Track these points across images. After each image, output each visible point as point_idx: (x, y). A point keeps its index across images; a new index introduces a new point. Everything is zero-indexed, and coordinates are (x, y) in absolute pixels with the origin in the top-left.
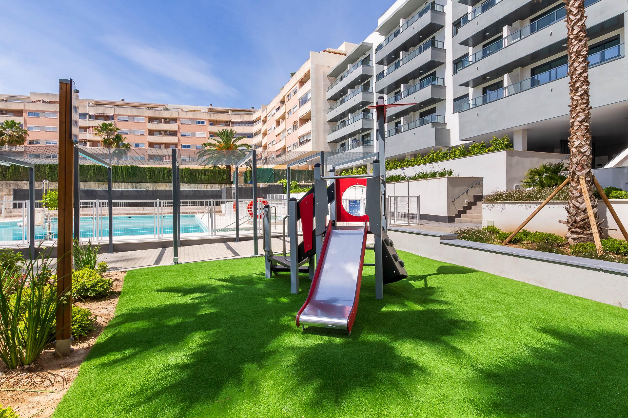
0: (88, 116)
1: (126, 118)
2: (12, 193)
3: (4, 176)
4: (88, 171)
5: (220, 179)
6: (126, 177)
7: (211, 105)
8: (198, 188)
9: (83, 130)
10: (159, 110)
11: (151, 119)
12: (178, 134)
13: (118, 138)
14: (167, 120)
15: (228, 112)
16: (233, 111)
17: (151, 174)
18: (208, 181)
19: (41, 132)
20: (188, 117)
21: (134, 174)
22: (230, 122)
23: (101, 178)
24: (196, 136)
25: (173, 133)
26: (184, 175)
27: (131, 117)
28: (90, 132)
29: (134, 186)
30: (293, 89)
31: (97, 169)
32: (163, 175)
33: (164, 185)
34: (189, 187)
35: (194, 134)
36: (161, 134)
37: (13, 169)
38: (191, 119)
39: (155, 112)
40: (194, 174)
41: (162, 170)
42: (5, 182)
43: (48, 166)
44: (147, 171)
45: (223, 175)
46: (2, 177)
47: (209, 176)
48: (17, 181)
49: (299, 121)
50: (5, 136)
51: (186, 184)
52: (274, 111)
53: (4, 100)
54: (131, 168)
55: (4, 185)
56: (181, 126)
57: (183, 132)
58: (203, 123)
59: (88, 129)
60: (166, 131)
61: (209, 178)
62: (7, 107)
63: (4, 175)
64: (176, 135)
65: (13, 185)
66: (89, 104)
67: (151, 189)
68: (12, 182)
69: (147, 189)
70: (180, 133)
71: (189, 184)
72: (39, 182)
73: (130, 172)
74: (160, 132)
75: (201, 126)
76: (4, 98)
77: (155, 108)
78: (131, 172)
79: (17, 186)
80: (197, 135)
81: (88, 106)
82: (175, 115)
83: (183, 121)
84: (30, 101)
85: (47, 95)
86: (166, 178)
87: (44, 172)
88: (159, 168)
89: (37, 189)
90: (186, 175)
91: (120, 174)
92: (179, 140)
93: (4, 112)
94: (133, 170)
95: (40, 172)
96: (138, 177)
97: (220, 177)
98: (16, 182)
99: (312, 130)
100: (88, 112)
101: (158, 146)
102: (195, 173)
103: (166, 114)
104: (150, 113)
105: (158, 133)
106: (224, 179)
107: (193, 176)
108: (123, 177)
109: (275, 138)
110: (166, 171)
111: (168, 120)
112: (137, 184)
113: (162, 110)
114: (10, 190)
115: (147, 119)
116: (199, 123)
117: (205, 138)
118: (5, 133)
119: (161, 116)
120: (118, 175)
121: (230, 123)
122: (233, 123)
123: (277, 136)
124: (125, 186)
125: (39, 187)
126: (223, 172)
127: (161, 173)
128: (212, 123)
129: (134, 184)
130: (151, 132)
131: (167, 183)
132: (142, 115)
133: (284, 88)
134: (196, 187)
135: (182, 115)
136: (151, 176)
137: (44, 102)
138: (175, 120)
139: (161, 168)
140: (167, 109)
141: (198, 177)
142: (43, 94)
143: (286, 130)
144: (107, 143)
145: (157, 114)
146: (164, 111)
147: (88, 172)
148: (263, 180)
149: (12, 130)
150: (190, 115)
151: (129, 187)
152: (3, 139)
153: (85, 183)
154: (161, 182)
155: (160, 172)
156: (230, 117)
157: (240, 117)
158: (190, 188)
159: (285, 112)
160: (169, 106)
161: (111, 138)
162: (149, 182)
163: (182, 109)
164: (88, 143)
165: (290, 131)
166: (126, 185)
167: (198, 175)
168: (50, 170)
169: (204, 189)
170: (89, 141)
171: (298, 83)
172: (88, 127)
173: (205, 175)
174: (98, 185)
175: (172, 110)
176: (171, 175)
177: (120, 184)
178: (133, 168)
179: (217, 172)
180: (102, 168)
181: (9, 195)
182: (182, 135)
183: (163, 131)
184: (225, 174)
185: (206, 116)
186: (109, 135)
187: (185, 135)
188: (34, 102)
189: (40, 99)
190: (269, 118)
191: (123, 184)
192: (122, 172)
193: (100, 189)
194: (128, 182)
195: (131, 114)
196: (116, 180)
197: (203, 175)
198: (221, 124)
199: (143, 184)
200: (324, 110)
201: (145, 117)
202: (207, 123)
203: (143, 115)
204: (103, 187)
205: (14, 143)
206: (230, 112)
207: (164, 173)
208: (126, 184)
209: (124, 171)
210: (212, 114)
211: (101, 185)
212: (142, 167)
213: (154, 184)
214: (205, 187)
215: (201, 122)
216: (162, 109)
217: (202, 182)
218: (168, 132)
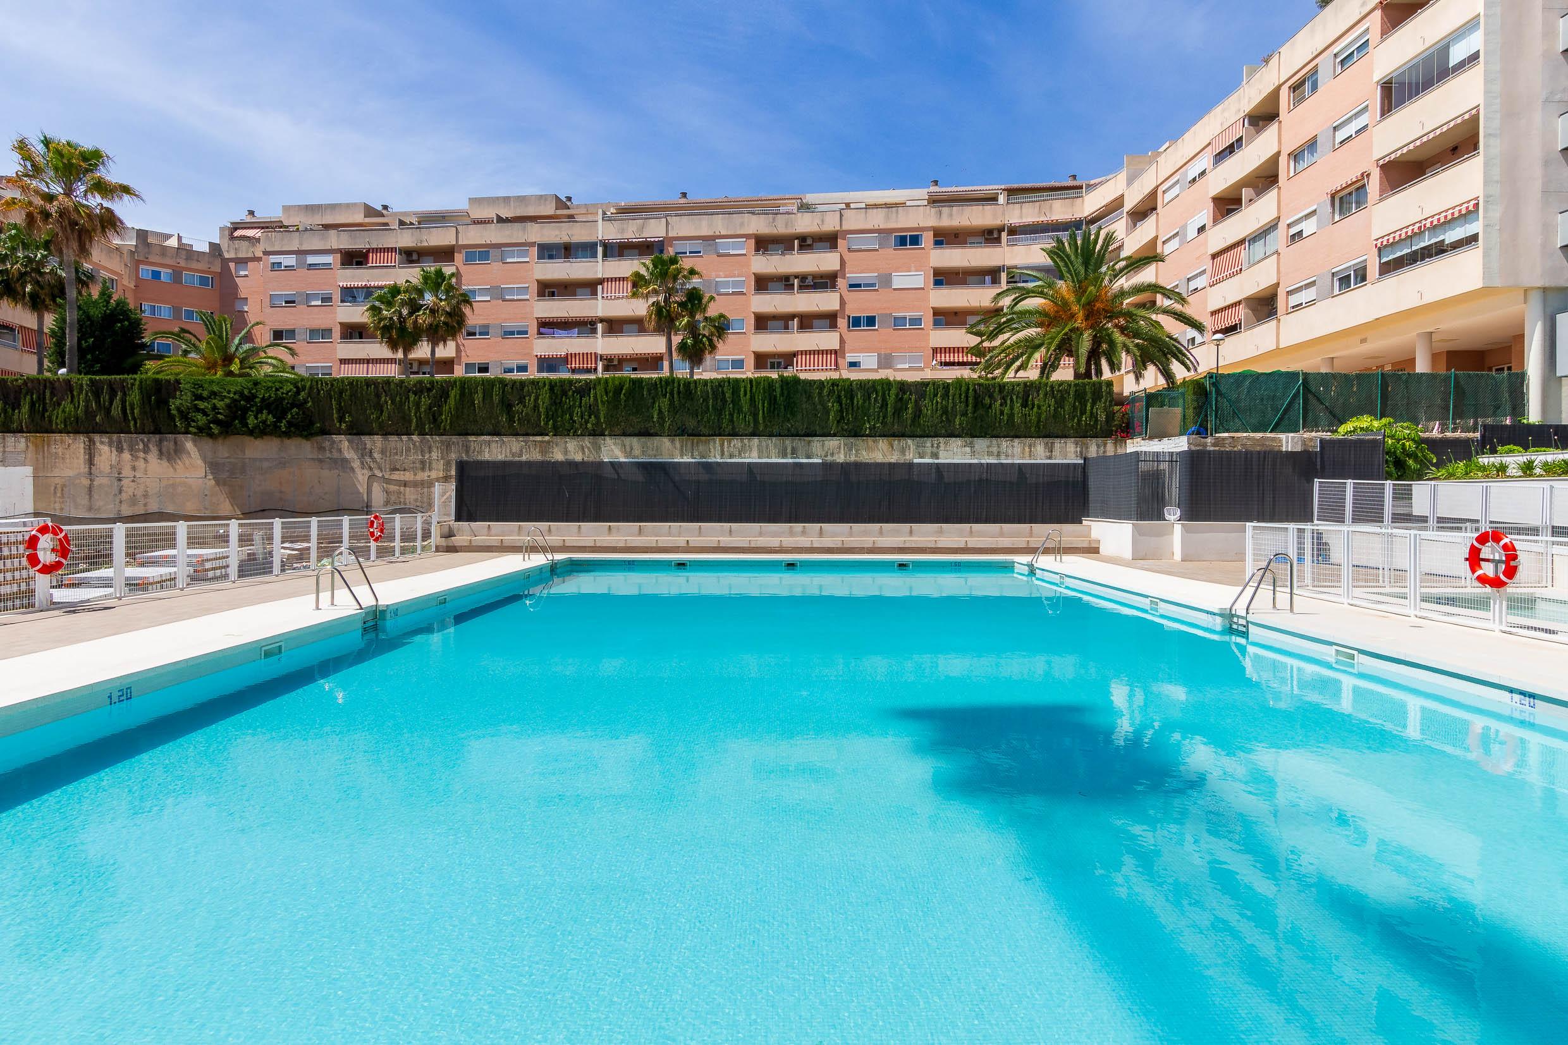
0: (600, 250)
1: (696, 245)
2: (453, 473)
3: (435, 420)
4: (653, 398)
5: (1079, 421)
6: (764, 418)
7: (936, 183)
8: (999, 455)
9: (588, 290)
10: (788, 213)
11: (763, 244)
12: (840, 282)
13: (694, 300)
14: (807, 242)
15: (993, 199)
16: (1011, 192)
17: (841, 405)
18: (1038, 426)
19: (494, 302)
20: (869, 226)
21: (791, 407)
22: (1001, 230)
23: (691, 423)
24: (894, 287)
25: (824, 281)
26: (950, 405)
27: (710, 239)
28: (605, 295)
29: (789, 450)
30: (1336, 49)
31: (679, 392)
32: (882, 406)
33: (883, 443)
34: (968, 449)
35: (886, 280)
36: (789, 287)
37: (458, 397)
38: (879, 231)
39: (774, 219)
40: (987, 401)
41: (879, 388)
42: (437, 438)
43: (545, 384)
44: (831, 392)
45: (1093, 404)
46: (429, 423)
47: (1039, 407)
48: (467, 434)
49: (1376, 174)
50: (421, 312)
51: (959, 442)
52: (1205, 162)
53: (413, 224)
54: (782, 387)
55: (435, 450)
56: (848, 257)
57: (853, 275)
58: (915, 240)
59: (600, 287)
60: (803, 278)
61: (1039, 415)
62: (421, 242)
63: (434, 416)
64: (834, 286)
65: (458, 449)
66: (604, 213)
67: (840, 458)
68: (454, 439)
69: (829, 459)
70: (844, 277)
71: (968, 440)
72: (521, 439)
73: (775, 397)
74: (785, 282)
75: (909, 252)
76: (414, 220)
77: (769, 208)
78: (780, 399)
79: (467, 452)
80: (898, 282)
81: (600, 221)
82: (830, 225)
83: (856, 241)
84: (469, 222)
85: (506, 200)
86: (889, 420)
87: (535, 406)
88: (869, 381)
89: (517, 459)
90: (960, 407)
91: (745, 408)
92: (843, 302)
93: (415, 257)
94: (786, 393)
95: (524, 406)
96: (799, 417)
97: (1083, 412)
98: (463, 438)
99: (1487, 197)
100: (600, 238)
101: (781, 323)
102: (991, 396)
103: (805, 224)
104: (759, 225)
105: (782, 284)
106: (1096, 420)
107: (981, 412)
108: (755, 415)
109: (1207, 264)
110: (893, 391)
111: (809, 242)
112: (799, 443)
113: (795, 211)
114: (448, 464)
115: (752, 242)
116: (902, 241)
117: (923, 289)
118: (422, 306)
119: (791, 230)
120: (740, 411)
121: (1004, 235)
122: (1013, 231)
123: (1214, 256)
124: (759, 449)
125: (521, 455)
126: (1093, 393)
127: (876, 399)
128: (945, 237)
129: (788, 442)
130: (763, 283)
131: (894, 435)
132: (739, 232)
133: (1274, 61)
134: (995, 450)
135: (853, 221)
136: (841, 411)
137: (500, 220)
138: (830, 240)
139: (874, 381)
140: (805, 207)
141: (1002, 413)
142: (498, 198)
143: (1282, 226)
144: (664, 320)
145: (780, 227)
146: (799, 215)
147: (654, 403)
148: (1254, 421)
149: (437, 296)
150: (877, 219)
151: (774, 451)
152: (416, 319)
153: (643, 439)
154: (874, 434)
155: (869, 398)
156: (1003, 214)
157: (1037, 210)
158: (973, 453)
159: (1278, 154)
160: (810, 198)
161: (676, 302)
162: (835, 435)
163: (848, 205)
164: (600, 326)
165: (1308, 227)
166: (764, 444)
167: (1001, 405)
168: (551, 398)
169: (1023, 458)
170: (602, 320)
171: (1378, 13)
172: (601, 281)
173: (1025, 405)
174: (682, 446)
175: (821, 208)
176: (907, 408)
177: (746, 441)
178: (787, 384)
179: (1072, 393)
180: (692, 386)
181: (446, 479)
182: (851, 286)
183: (796, 277)
184: (1100, 398)
185: (926, 219)
186: (670, 292)
187: (859, 285)
188: (477, 222)
189: (489, 213)
190: (1169, 196)
191: (756, 441)
192: (752, 399)
193: (687, 459)
194: (771, 435)
195: (710, 233)
196: (733, 428)
197: (1017, 405)
198: (970, 240)
199: (816, 444)
200: (1547, 101)
201: (747, 236)
202: (927, 239)
203: (742, 232)
204: (696, 453)
205: (441, 332)
206: (1002, 199)
207: (884, 400)
208: (766, 441)
209: (759, 398)
210: (945, 210)
211: (689, 444)
212: (814, 382)
213: (852, 440)
214: (1027, 449)
215: (908, 240)
216: (795, 209)
217: (1014, 432)
218: (810, 278)
